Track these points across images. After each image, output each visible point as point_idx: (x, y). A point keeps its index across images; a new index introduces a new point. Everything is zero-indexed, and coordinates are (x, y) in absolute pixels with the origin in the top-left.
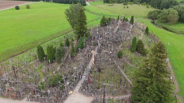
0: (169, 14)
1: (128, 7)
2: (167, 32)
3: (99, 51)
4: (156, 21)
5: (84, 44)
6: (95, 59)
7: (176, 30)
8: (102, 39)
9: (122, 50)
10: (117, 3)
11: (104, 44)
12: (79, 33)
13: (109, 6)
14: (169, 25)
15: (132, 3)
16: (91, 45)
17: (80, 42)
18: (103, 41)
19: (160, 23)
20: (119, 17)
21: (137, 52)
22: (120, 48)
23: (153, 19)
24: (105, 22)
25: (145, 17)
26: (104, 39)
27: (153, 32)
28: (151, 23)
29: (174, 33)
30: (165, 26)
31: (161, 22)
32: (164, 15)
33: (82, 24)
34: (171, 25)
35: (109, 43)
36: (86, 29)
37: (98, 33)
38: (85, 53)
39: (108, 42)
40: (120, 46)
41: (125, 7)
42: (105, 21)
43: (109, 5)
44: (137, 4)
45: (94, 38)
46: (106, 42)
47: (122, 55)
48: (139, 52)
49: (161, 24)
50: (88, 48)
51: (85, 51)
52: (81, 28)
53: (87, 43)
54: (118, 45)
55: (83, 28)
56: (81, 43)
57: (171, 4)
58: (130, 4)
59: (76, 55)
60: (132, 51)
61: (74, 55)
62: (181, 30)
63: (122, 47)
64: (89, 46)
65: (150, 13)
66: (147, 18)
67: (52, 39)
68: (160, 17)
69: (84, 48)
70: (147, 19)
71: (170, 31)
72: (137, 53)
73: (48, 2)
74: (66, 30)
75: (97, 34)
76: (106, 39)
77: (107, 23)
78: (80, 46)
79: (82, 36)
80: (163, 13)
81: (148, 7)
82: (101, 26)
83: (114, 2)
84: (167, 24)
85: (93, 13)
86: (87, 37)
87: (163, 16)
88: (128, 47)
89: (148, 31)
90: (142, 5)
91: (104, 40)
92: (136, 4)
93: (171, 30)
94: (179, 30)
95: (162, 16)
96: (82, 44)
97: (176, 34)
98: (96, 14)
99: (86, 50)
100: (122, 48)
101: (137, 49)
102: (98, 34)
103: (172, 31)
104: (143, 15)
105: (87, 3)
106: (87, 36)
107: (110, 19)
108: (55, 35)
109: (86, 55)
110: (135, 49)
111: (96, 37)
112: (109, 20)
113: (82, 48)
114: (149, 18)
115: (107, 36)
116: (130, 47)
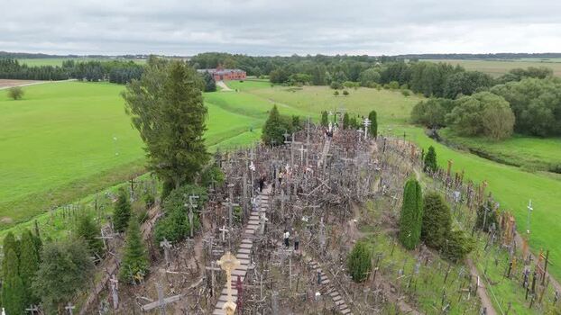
0: (481, 107)
1: (346, 93)
2: (489, 164)
3: (262, 252)
4: (442, 132)
5: (191, 216)
6: (237, 302)
7: (517, 158)
8: (273, 195)
9: (365, 240)
10: (311, 85)
11: (282, 215)
12: (169, 168)
13: (288, 90)
14: (488, 142)
15: (358, 83)
16: (221, 223)
17: (171, 210)
18: (279, 203)
19: (459, 138)
20: (325, 115)
21: (425, 247)
22: (351, 231)
23: (430, 128)
24: (279, 132)
25: (404, 122)
26: (282, 192)
27: (450, 164)
28: (430, 137)
29: (514, 167)
30: (476, 145)
31: (461, 135)
32: (467, 111)
33: (181, 131)
34: (493, 142)
35: (304, 211)
36: (201, 151)
37: (253, 167)
38: (192, 264)
39: (298, 206)
40: (353, 222)
41: (337, 93)
42: (281, 128)
43: (287, 88)
44: (372, 87)
45: (238, 192)
46: (289, 207)
47: (369, 266)
48: (437, 248)
49: (462, 140)
50: (208, 238)
51: (192, 253)
52: (178, 146)
53: (203, 212)
54: (343, 220)
55: (188, 147)
56: (177, 213)
57: (474, 84)
58: (350, 86)
59: (147, 275)
60: (407, 246)
61: (138, 277)
62: (535, 156)
63: (362, 225)
64: (215, 226)
65: (420, 109)
66: (412, 124)
67: (71, 200)
68: (454, 119)
69: (188, 239)
70: (413, 126)
71: (499, 161)
72: (428, 251)
73: (94, 81)
74: (133, 163)
75: (250, 172)
76: (289, 192)
77: (286, 135)
78: (170, 229)
79: (182, 184)
80: (463, 105)
81: (406, 94)
82: (267, 143)
83: (303, 82)
84: (483, 140)
85: (238, 111)
86: (207, 185)
87: (466, 114)
88: (385, 224)
89: (435, 161)
90: (387, 88)
91: (283, 198)
92: (368, 86)
93: (502, 158)
94: (528, 159)
95: (461, 115)
96: (181, 220)
97: (523, 170)
98: (248, 114)
99: (198, 249)
100: (363, 231)
101: (424, 234)
102: (256, 172)
103: (506, 160)
104: (396, 116)
105: (220, 84)
106: (205, 182)
107: (296, 121)
108: (87, 183)
109: (194, 276)
110: (419, 234)
111: (246, 185)
112: (294, 125)
113: (180, 237)
114: (417, 122)
115: (296, 181)
116: (392, 226)
